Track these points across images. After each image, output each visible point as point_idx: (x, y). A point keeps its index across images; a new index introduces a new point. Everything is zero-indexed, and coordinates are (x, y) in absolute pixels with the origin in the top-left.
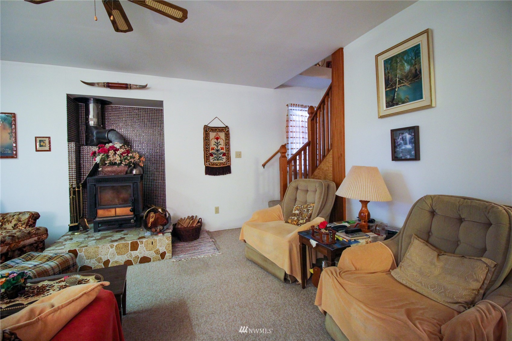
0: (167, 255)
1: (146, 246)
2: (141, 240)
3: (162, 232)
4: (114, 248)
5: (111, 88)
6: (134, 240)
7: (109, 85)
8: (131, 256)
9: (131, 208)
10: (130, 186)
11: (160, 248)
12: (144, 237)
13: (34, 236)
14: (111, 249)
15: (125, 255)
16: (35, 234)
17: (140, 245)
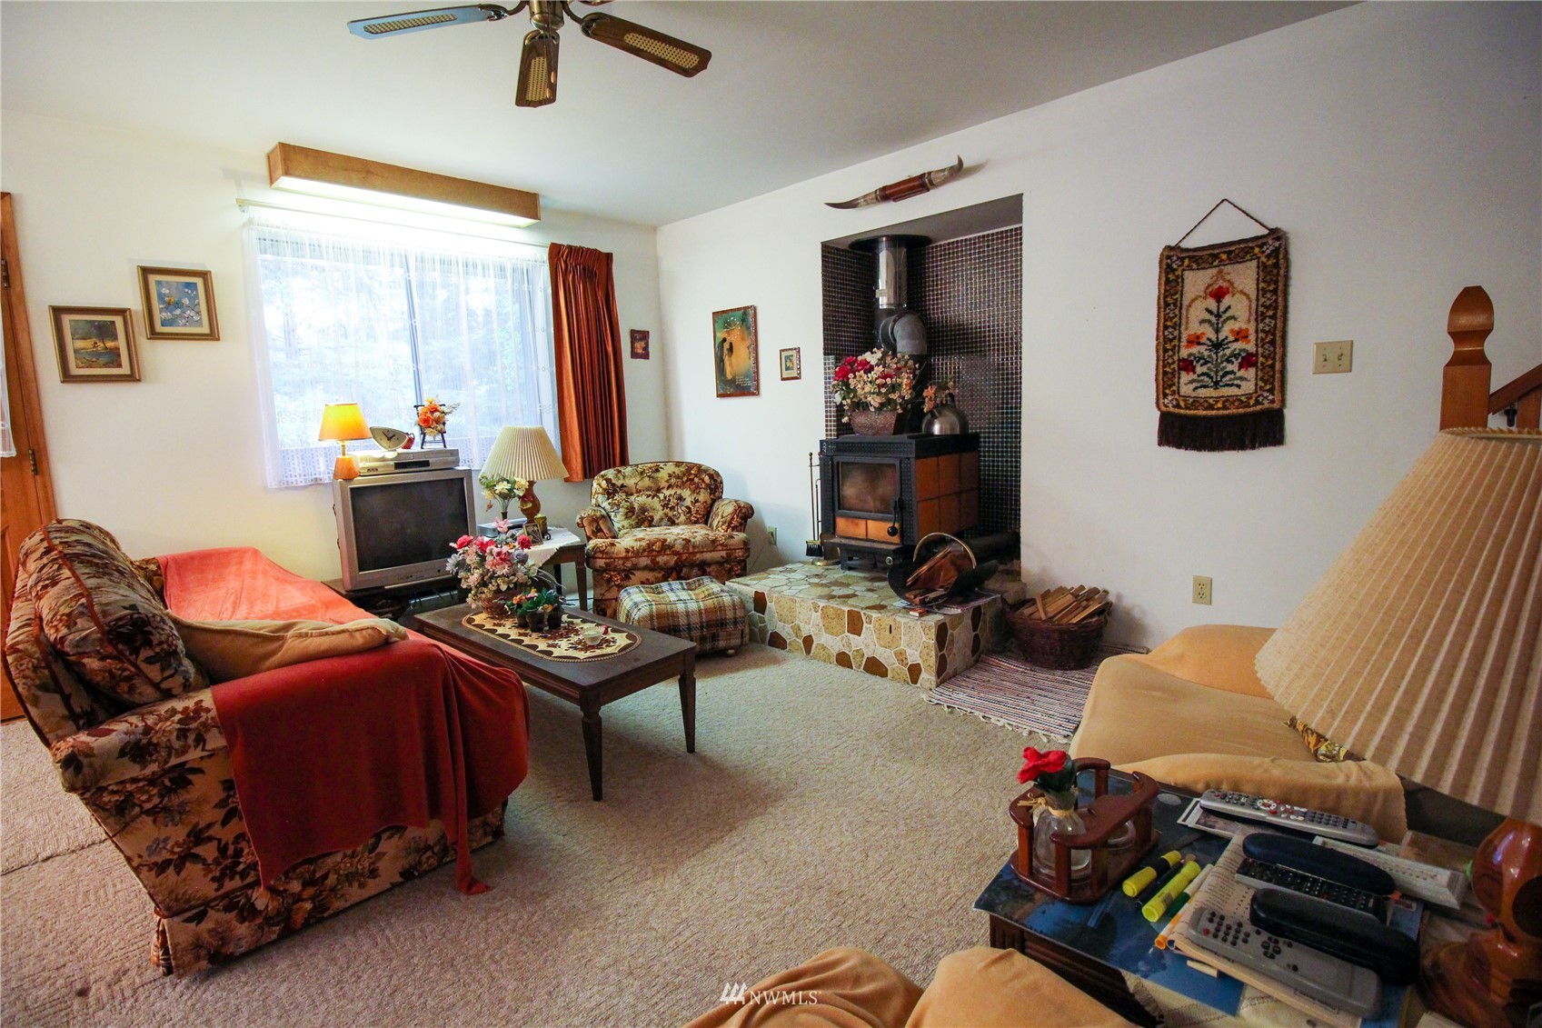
0: (924, 676)
1: (878, 630)
2: (869, 612)
3: (927, 608)
4: (819, 614)
5: (895, 200)
6: (856, 606)
7: (889, 194)
8: (849, 645)
9: (891, 525)
10: (894, 465)
11: (909, 651)
12: (880, 608)
13: (720, 548)
14: (814, 614)
15: (838, 638)
16: (722, 545)
17: (865, 625)
